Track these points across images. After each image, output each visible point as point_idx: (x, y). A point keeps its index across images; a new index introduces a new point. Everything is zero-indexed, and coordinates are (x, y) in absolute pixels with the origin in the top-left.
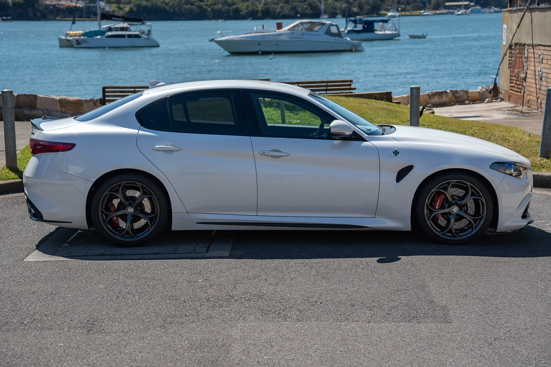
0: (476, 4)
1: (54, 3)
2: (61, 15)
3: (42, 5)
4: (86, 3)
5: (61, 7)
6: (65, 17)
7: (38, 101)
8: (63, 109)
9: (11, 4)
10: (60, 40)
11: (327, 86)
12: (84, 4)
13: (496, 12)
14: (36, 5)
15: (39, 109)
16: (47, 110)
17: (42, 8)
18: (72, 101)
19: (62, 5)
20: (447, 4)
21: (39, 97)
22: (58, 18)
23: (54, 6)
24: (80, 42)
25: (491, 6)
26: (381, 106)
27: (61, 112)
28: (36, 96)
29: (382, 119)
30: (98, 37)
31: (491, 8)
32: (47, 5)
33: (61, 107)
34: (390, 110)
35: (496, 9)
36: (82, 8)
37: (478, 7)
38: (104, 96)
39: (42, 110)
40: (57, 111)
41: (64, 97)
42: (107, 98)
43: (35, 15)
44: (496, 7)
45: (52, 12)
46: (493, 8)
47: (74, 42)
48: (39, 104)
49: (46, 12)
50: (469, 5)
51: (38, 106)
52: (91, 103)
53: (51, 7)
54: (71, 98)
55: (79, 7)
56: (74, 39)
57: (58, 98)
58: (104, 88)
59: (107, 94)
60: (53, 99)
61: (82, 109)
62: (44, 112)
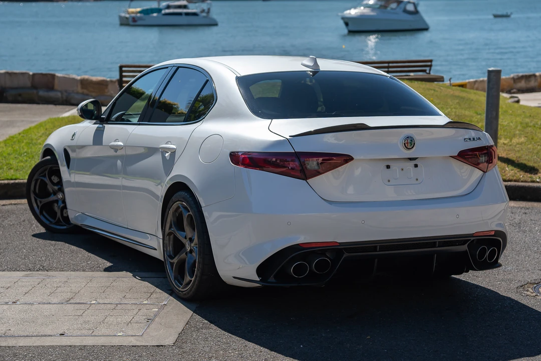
7: (56, 81)
8: (85, 91)
11: (388, 67)
15: (57, 91)
16: (66, 91)
21: (58, 77)
27: (83, 94)
28: (53, 76)
33: (82, 88)
39: (61, 92)
40: (78, 93)
41: (86, 77)
48: (57, 84)
51: (56, 87)
54: (94, 78)
57: (79, 78)
58: (121, 67)
59: (124, 74)
60: (74, 79)
61: (106, 91)
62: (62, 94)
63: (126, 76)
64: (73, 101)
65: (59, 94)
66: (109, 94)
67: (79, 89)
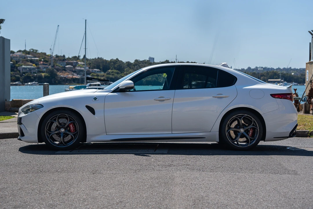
0: (285, 80)
1: (65, 76)
2: (68, 82)
3: (60, 77)
4: (81, 76)
5: (69, 78)
6: (70, 83)
9: (43, 77)
12: (80, 76)
13: (295, 85)
14: (56, 77)
17: (59, 79)
19: (69, 77)
20: (269, 80)
22: (67, 83)
23: (65, 77)
25: (292, 82)
31: (292, 83)
32: (62, 77)
35: (296, 84)
36: (79, 78)
37: (286, 82)
43: (55, 82)
44: (295, 82)
45: (64, 81)
46: (293, 83)
49: (61, 80)
50: (281, 81)
53: (64, 78)
55: (78, 78)
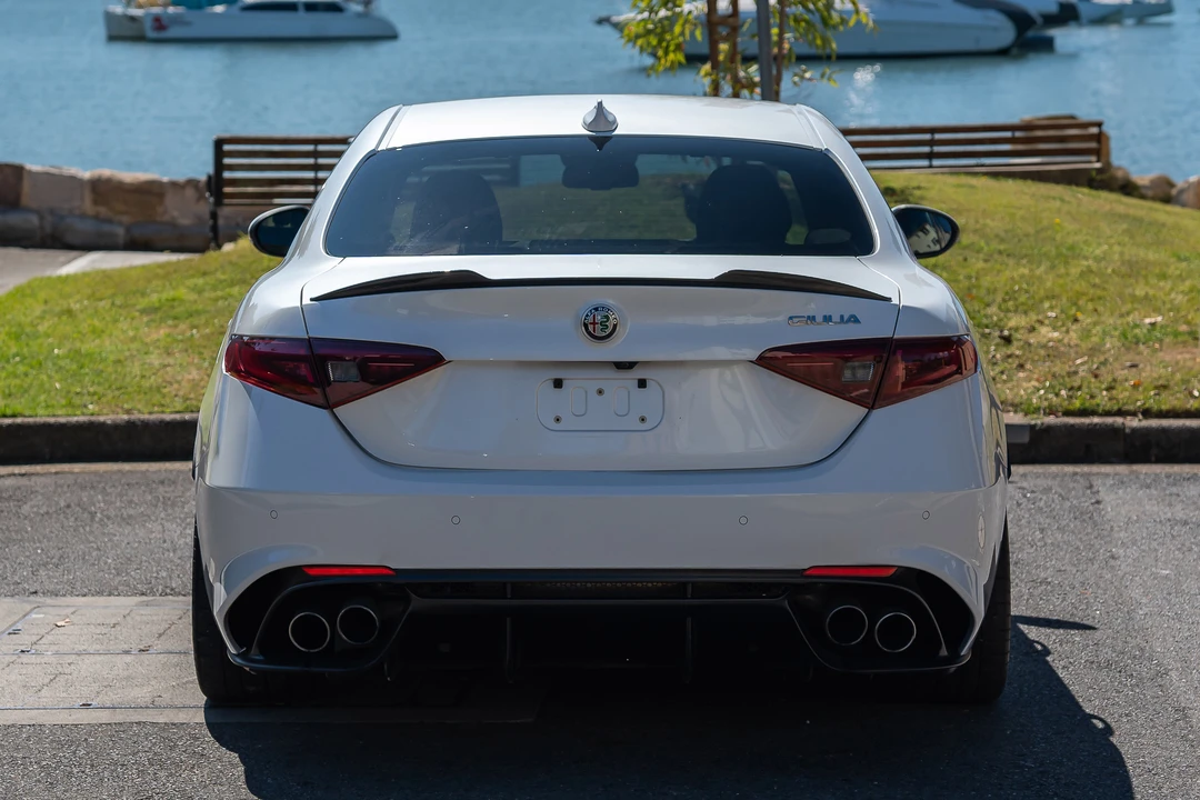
7: (26, 186)
8: (103, 210)
10: (110, 18)
15: (28, 210)
16: (52, 211)
18: (132, 184)
21: (30, 172)
24: (165, 22)
26: (1108, 207)
27: (97, 217)
28: (18, 170)
29: (1111, 246)
30: (219, 9)
33: (95, 202)
34: (1138, 221)
38: (220, 166)
39: (38, 212)
40: (83, 216)
41: (106, 172)
42: (227, 175)
47: (148, 25)
48: (28, 193)
51: (25, 200)
52: (190, 193)
54: (127, 176)
56: (147, 15)
57: (86, 175)
58: (219, 143)
59: (227, 161)
60: (73, 178)
61: (160, 209)
62: (42, 218)
63: (232, 168)
64: (70, 239)
65: (35, 220)
66: (166, 218)
67: (88, 205)
